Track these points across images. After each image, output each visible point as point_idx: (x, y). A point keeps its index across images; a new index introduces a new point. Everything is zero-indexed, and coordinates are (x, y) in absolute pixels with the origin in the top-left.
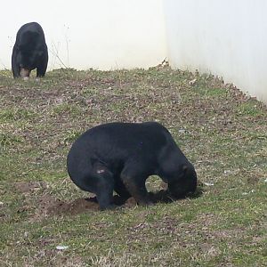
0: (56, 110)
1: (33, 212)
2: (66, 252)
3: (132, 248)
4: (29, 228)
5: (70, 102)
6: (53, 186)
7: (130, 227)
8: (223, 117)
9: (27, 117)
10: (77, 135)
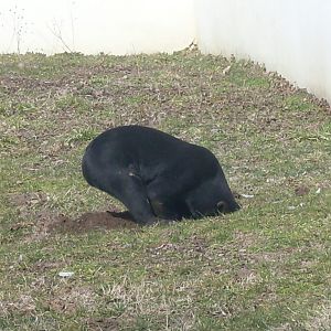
0: (58, 105)
1: (30, 230)
2: (71, 280)
3: (152, 275)
4: (25, 249)
5: (76, 94)
6: (55, 199)
7: (150, 248)
8: (264, 113)
9: (23, 112)
10: (85, 135)
